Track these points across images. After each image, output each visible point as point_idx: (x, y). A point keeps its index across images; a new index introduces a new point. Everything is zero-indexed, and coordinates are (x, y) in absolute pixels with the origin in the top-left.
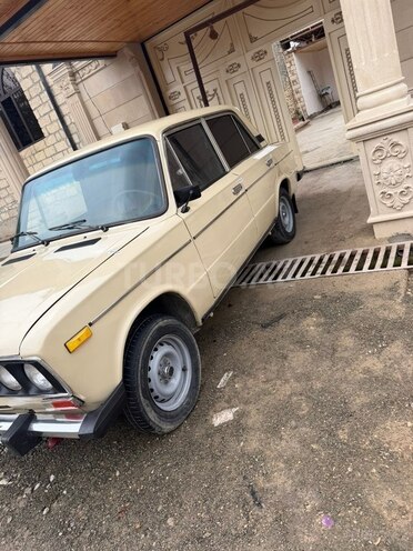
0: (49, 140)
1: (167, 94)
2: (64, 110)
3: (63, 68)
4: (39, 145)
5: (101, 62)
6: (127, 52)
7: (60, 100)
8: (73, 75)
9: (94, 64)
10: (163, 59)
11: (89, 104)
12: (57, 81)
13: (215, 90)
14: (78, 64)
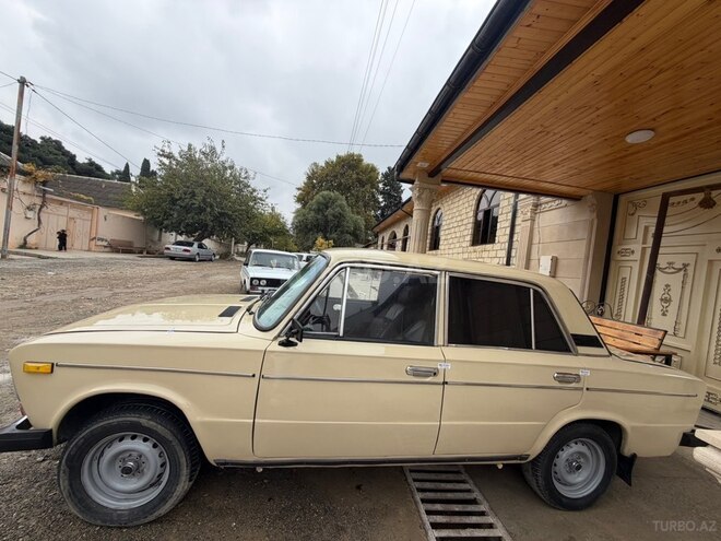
0: (496, 246)
1: (617, 248)
2: (517, 229)
3: (531, 199)
4: (489, 246)
5: (564, 202)
6: (590, 199)
7: (518, 221)
8: (536, 206)
9: (557, 202)
10: (633, 214)
11: (536, 232)
12: (522, 207)
13: (685, 266)
14: (544, 199)
